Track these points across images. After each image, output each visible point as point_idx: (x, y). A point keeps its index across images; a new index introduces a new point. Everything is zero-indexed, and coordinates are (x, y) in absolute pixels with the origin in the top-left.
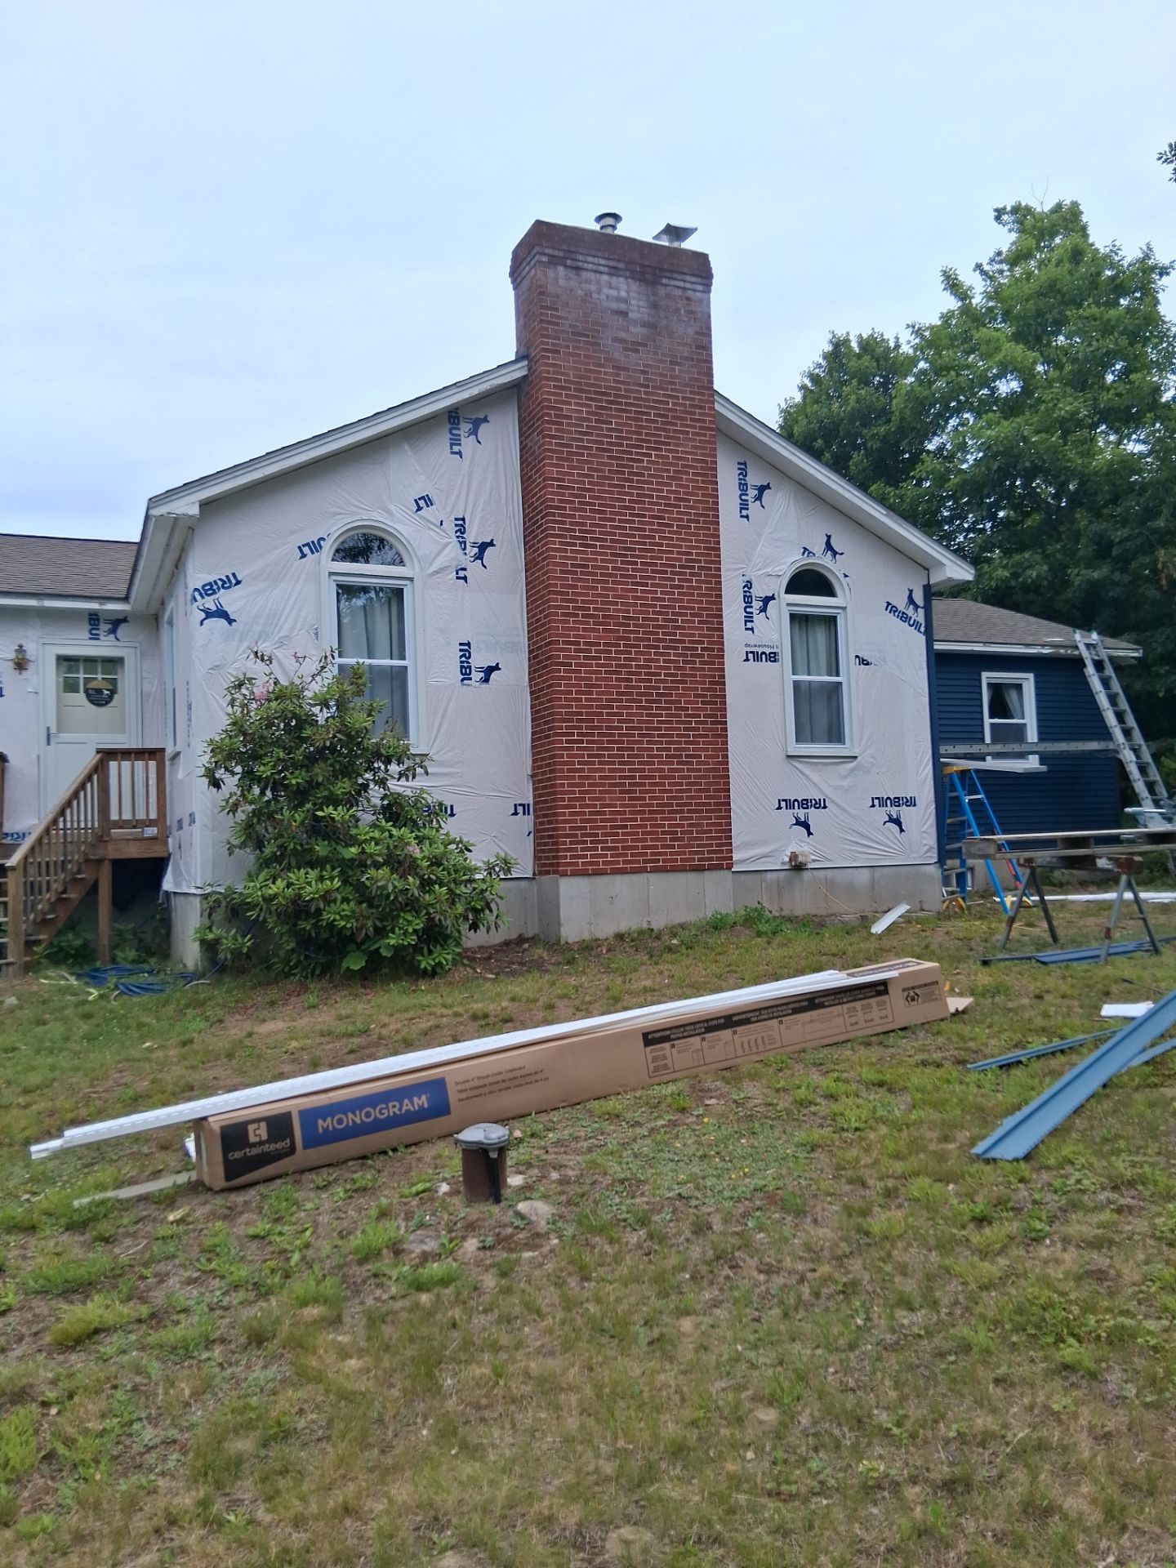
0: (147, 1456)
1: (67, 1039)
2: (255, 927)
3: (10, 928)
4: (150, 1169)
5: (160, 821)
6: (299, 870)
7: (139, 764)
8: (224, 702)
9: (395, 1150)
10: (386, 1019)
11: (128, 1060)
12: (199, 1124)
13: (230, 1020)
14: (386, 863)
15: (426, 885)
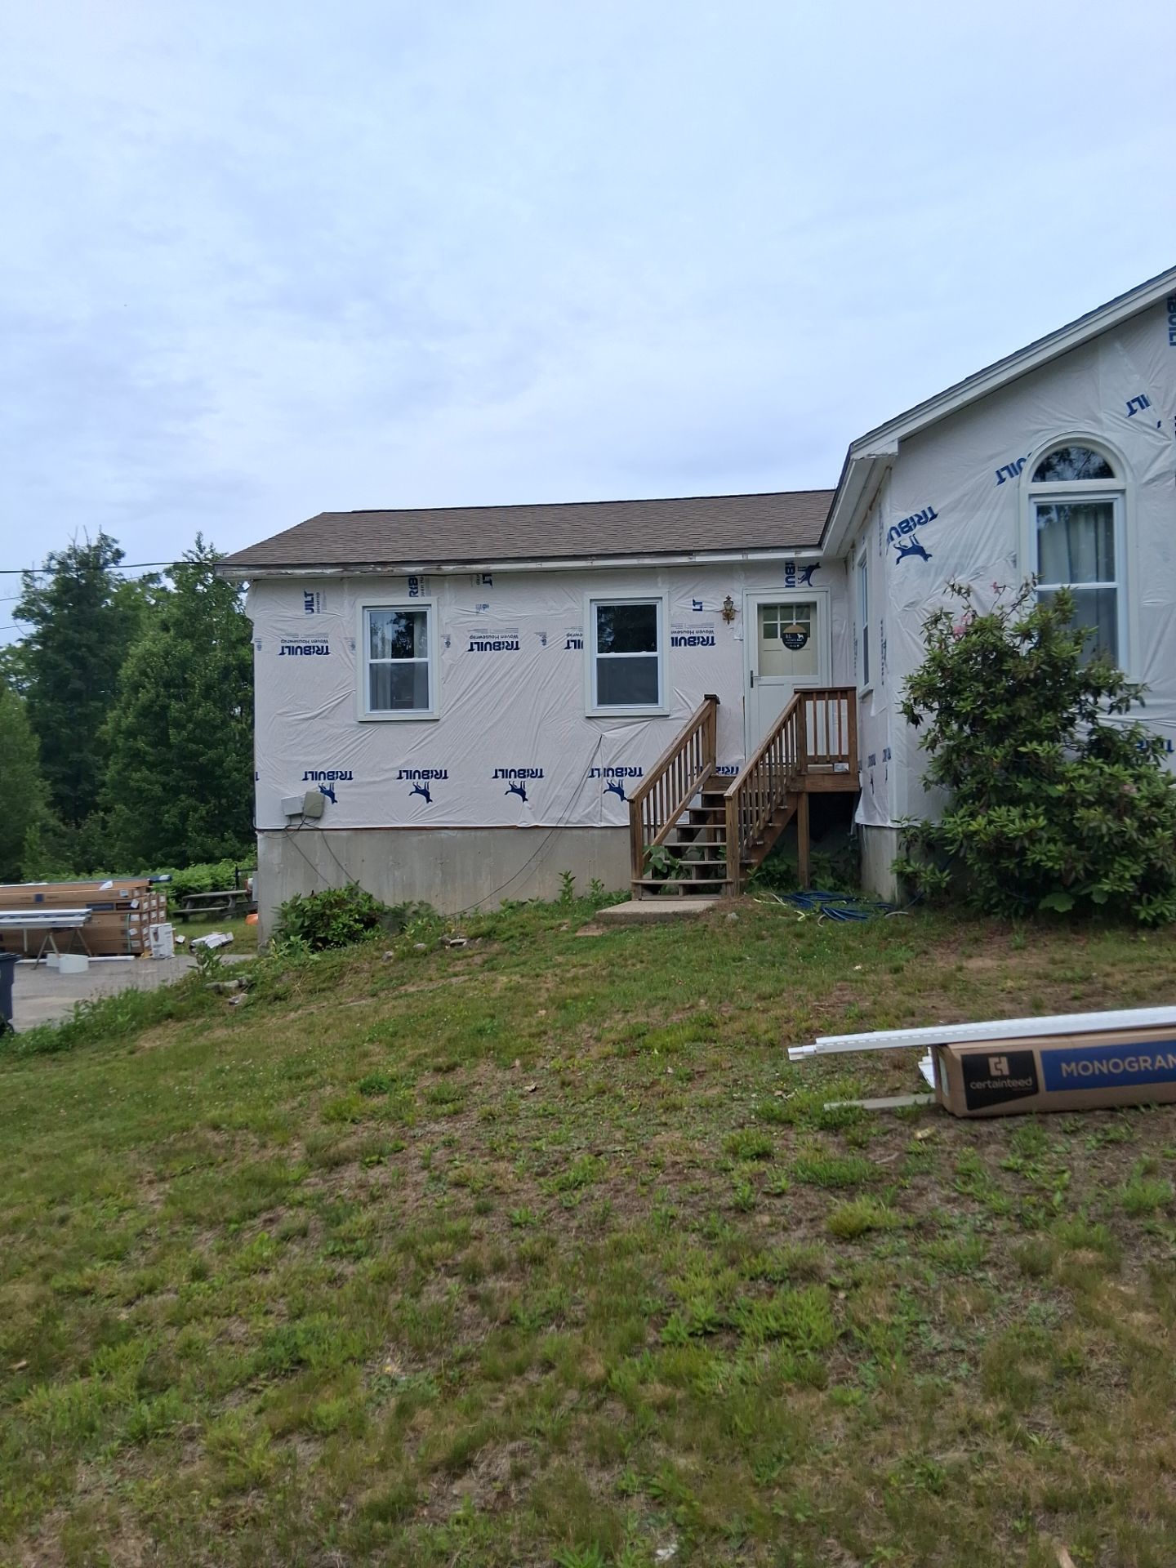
0: (937, 1358)
1: (785, 954)
2: (953, 862)
3: (728, 852)
4: (888, 1085)
5: (851, 757)
6: (1000, 806)
7: (833, 703)
8: (920, 640)
9: (1147, 1106)
10: (1108, 969)
11: (846, 980)
12: (940, 1049)
13: (935, 953)
14: (1098, 802)
15: (1146, 828)
